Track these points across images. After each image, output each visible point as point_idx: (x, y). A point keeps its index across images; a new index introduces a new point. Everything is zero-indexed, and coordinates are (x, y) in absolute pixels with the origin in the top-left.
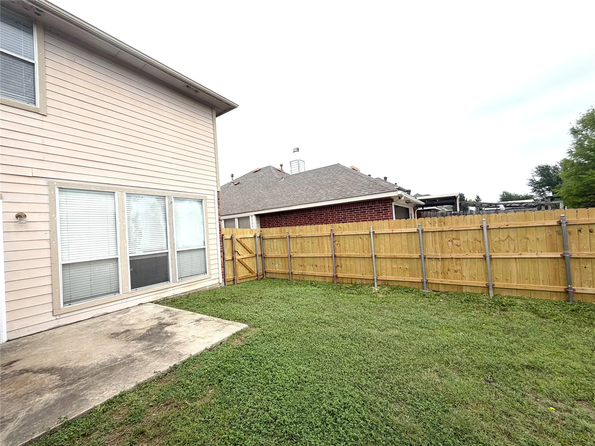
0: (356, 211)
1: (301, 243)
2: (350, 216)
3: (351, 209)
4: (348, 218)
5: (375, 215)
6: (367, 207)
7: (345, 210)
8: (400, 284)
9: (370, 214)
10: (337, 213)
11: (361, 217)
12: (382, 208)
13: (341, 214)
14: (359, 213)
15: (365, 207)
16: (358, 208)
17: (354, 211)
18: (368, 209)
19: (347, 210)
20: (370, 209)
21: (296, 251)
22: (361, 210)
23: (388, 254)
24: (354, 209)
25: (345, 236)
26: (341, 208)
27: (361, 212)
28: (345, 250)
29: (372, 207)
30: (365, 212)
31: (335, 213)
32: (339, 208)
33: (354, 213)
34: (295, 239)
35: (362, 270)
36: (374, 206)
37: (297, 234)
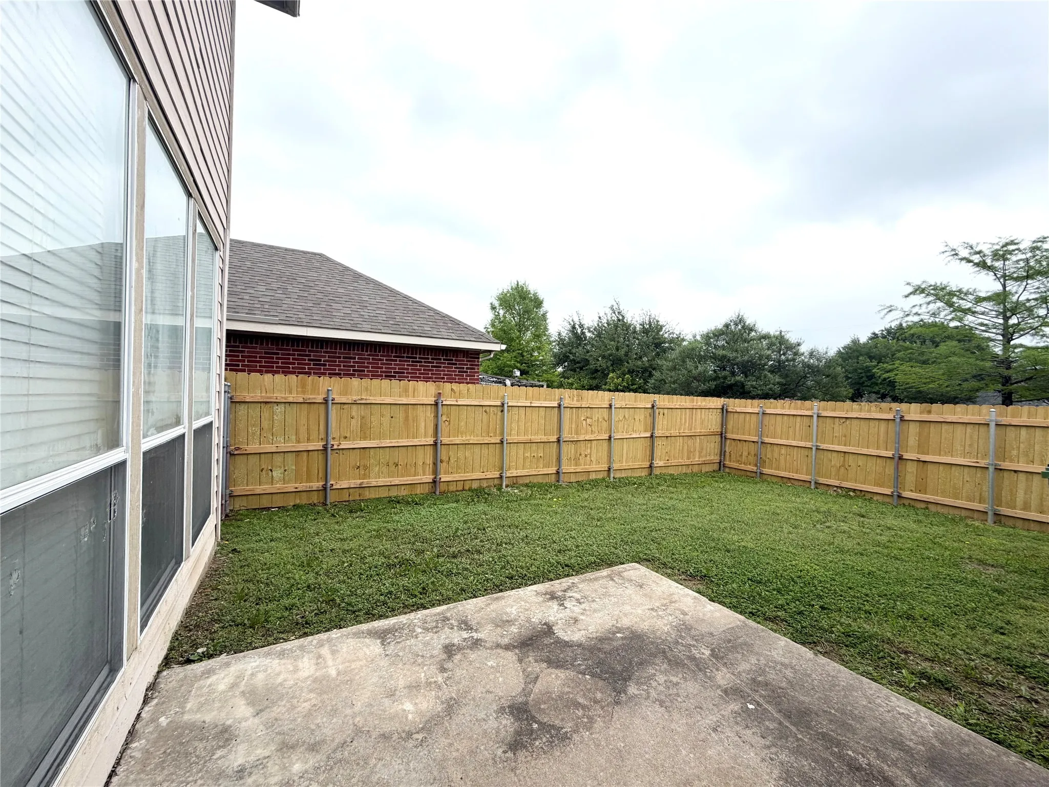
0: (425, 362)
1: (363, 418)
2: (412, 369)
3: (416, 358)
4: (407, 373)
5: (455, 375)
6: (444, 360)
7: (403, 357)
8: (531, 479)
9: (448, 371)
10: (386, 360)
11: (432, 374)
12: (467, 365)
13: (395, 364)
14: (429, 366)
15: (440, 359)
16: (428, 359)
17: (421, 362)
18: (445, 363)
19: (407, 357)
20: (448, 364)
21: (348, 435)
22: (433, 363)
23: (522, 438)
24: (419, 358)
25: (461, 407)
26: (396, 353)
27: (432, 366)
28: (458, 432)
29: (452, 360)
30: (440, 367)
31: (381, 360)
32: (392, 353)
33: (420, 366)
34: (346, 406)
35: (482, 464)
36: (456, 360)
37: (355, 398)
